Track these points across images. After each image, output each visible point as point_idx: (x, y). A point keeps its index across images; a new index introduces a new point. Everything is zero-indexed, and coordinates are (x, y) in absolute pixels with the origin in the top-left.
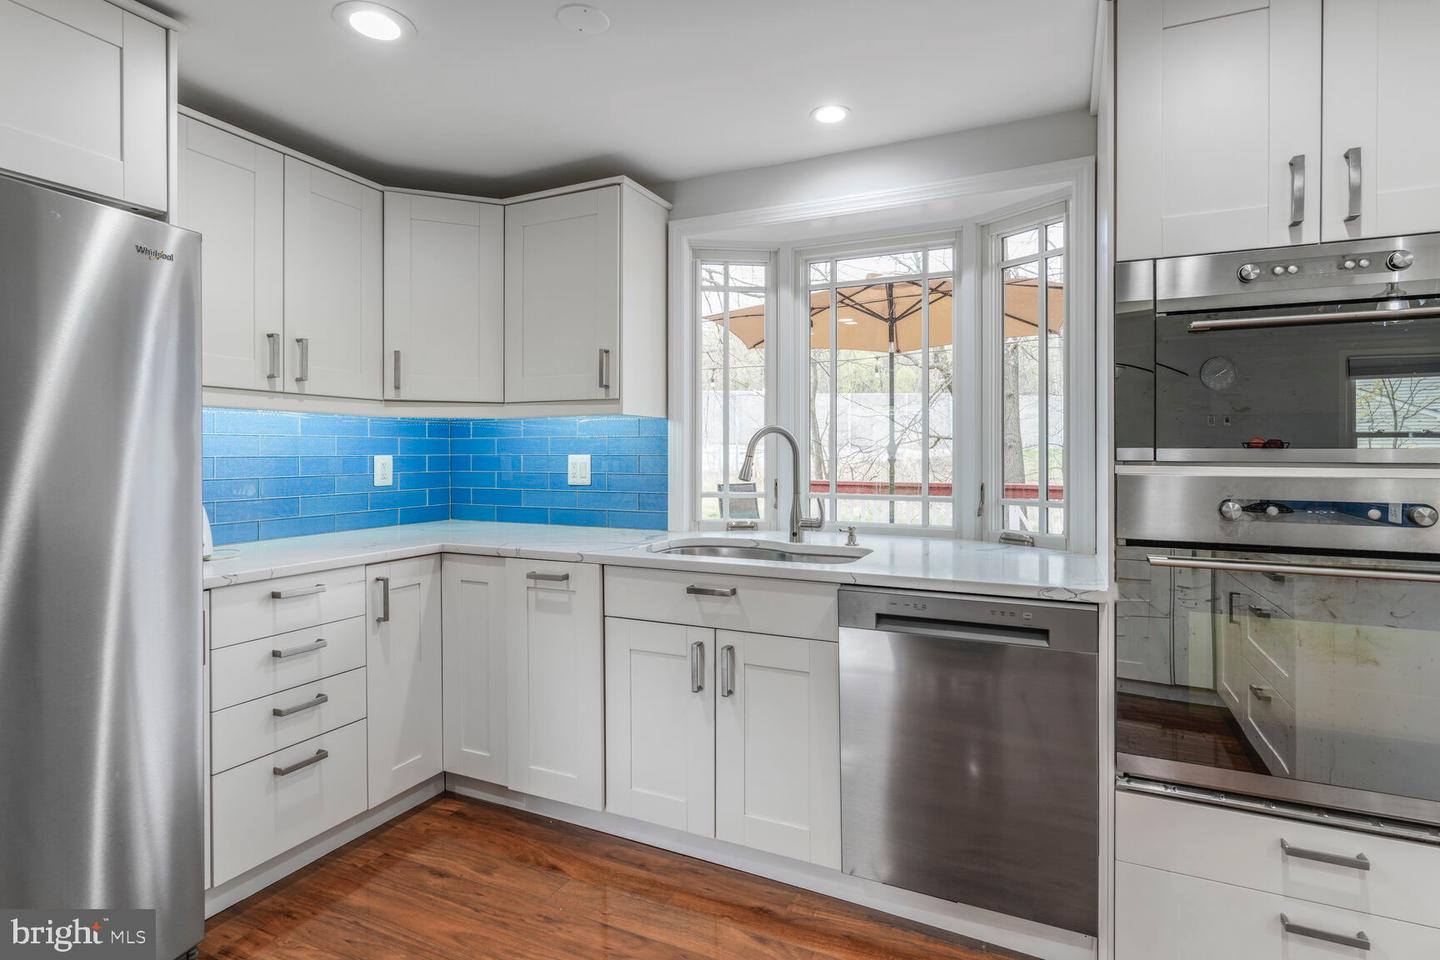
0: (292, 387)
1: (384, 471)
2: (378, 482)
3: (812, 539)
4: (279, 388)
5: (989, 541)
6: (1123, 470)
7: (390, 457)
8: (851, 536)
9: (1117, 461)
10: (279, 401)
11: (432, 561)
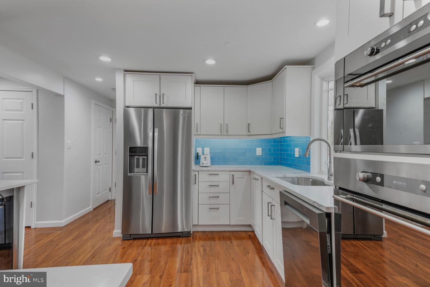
0: (225, 134)
1: (259, 151)
2: (257, 154)
4: (223, 134)
7: (261, 148)
10: (224, 137)
11: (248, 173)
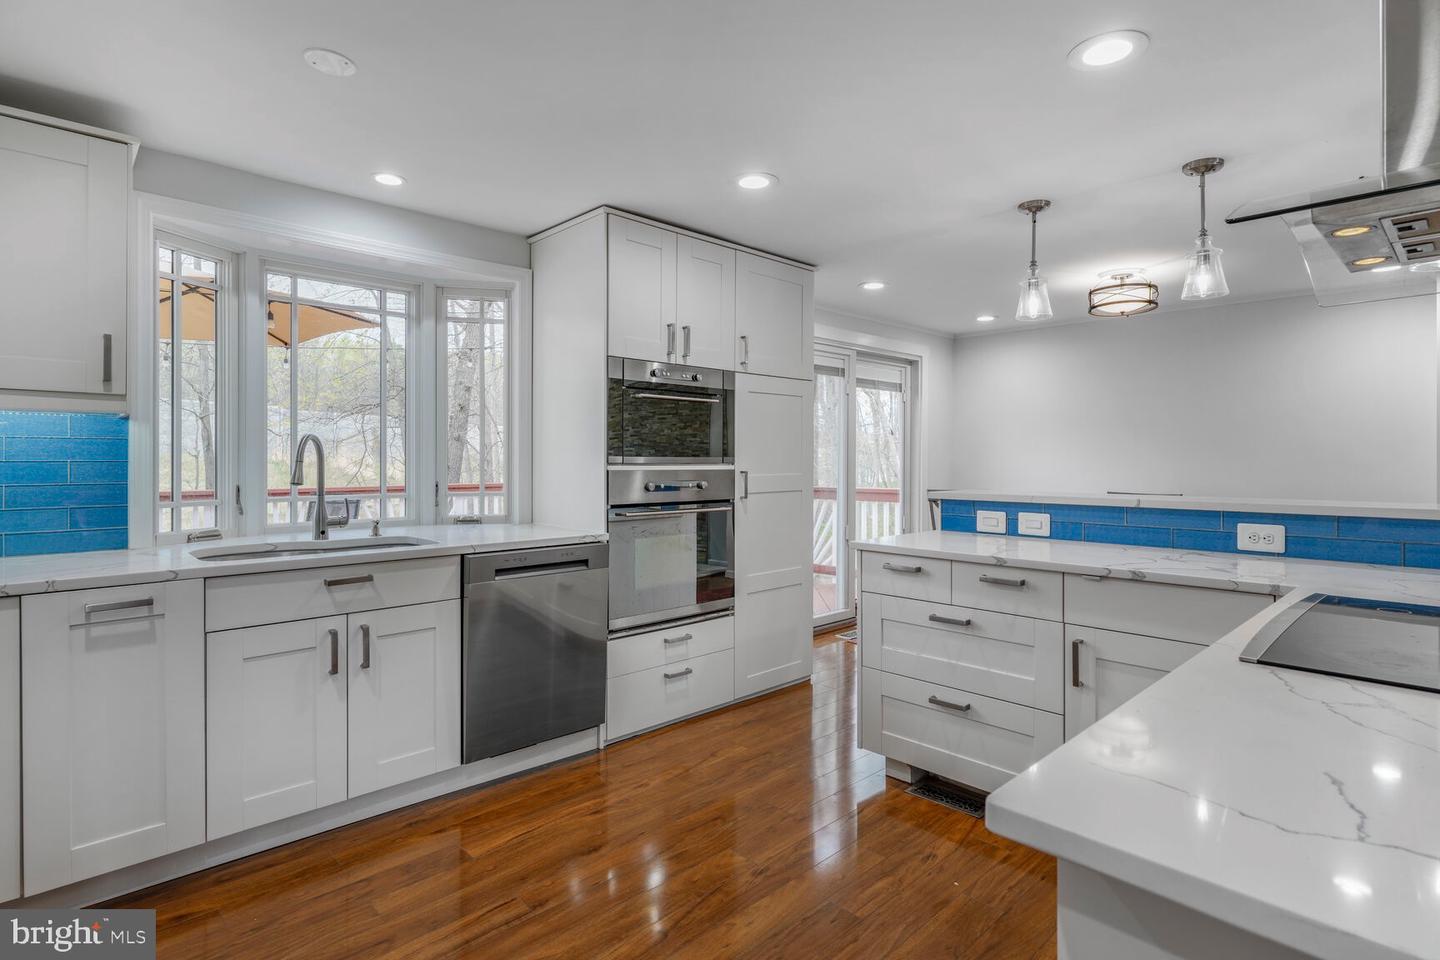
3: (335, 535)
5: (447, 523)
6: (611, 468)
8: (376, 528)
9: (608, 463)
